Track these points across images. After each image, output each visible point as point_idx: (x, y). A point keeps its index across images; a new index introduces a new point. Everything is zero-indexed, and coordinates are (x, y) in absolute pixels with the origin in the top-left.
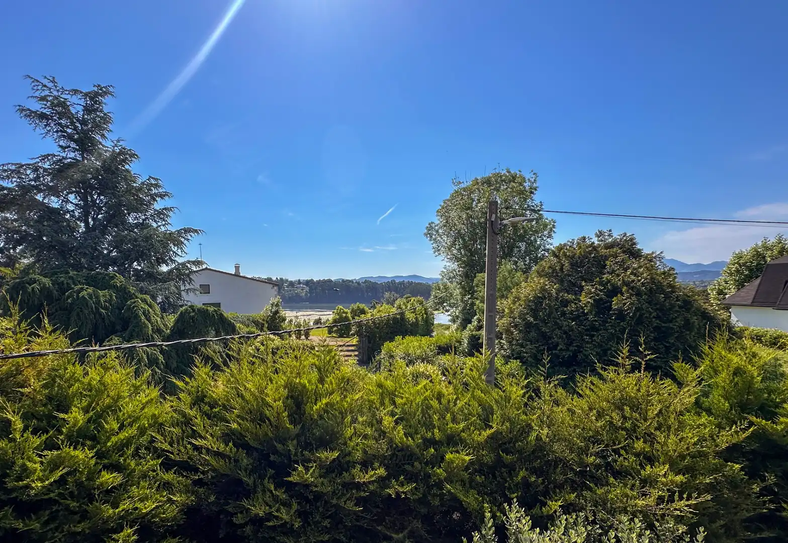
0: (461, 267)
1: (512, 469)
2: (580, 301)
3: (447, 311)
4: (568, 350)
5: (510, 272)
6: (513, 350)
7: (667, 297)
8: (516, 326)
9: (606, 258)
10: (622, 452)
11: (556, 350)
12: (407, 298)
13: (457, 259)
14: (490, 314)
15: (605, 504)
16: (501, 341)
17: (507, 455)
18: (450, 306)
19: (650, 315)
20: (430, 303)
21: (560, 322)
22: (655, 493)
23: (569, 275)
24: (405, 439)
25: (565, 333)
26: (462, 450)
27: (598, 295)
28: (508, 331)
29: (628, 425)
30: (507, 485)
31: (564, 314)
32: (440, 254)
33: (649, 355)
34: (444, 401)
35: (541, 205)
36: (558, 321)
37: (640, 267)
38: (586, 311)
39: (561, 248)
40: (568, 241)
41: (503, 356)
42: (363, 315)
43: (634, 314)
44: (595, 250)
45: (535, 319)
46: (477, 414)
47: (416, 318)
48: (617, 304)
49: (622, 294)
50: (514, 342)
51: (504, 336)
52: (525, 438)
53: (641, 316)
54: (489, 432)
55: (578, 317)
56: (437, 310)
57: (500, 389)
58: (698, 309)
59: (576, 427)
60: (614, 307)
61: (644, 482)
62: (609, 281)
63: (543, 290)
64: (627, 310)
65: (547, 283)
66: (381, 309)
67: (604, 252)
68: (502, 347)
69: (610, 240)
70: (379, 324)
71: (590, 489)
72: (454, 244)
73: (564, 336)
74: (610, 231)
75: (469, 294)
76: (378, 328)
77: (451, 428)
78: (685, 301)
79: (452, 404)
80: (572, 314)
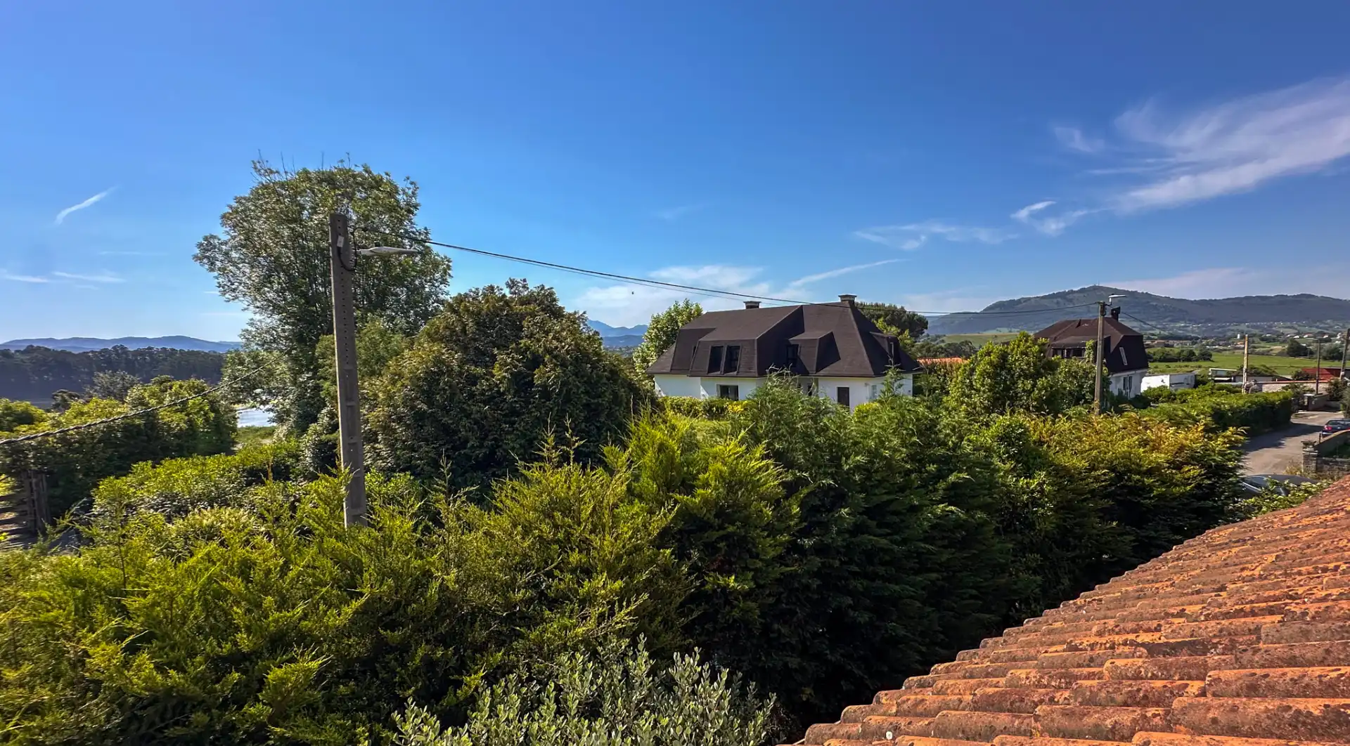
0: (287, 323)
1: (404, 649)
2: (493, 376)
3: (264, 403)
4: (481, 446)
5: (383, 333)
6: (398, 458)
7: (593, 368)
8: (400, 420)
9: (522, 317)
10: (557, 572)
11: (465, 448)
12: (161, 383)
13: (277, 309)
14: (349, 404)
15: (541, 648)
16: (376, 445)
17: (393, 631)
18: (270, 393)
19: (578, 390)
20: (222, 389)
21: (468, 408)
22: (595, 612)
23: (475, 340)
24: (159, 678)
25: (476, 422)
26: (302, 654)
27: (516, 367)
28: (386, 429)
29: (561, 535)
30: (397, 679)
31: (472, 395)
32: (236, 297)
33: (576, 441)
34: (257, 575)
35: (427, 233)
36: (465, 406)
37: (563, 330)
38: (501, 390)
39: (460, 299)
40: (471, 291)
41: (381, 470)
42: (24, 428)
43: (561, 391)
44: (509, 306)
45: (430, 403)
46: (333, 579)
47: (191, 422)
48: (540, 377)
49: (545, 365)
50: (399, 445)
51: (380, 437)
52: (422, 595)
53: (569, 391)
54: (355, 604)
55: (492, 398)
56: (239, 402)
57: (373, 526)
58: (624, 380)
59: (497, 555)
60: (537, 382)
61: (583, 602)
62: (528, 348)
63: (438, 361)
64: (553, 385)
65: (444, 351)
66: (86, 409)
67: (518, 308)
68: (378, 455)
69: (526, 293)
70: (80, 442)
71: (520, 636)
72: (267, 280)
73: (475, 427)
74: (525, 280)
75: (309, 370)
76: (76, 451)
77: (276, 621)
78: (612, 371)
79: (274, 576)
80: (483, 395)
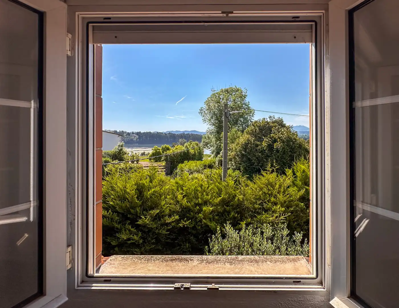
0: (215, 128)
1: (229, 213)
2: (262, 145)
3: (209, 148)
4: (258, 165)
5: (236, 132)
6: (237, 166)
7: (293, 143)
8: (238, 155)
9: (272, 127)
11: (254, 165)
12: (190, 142)
13: (214, 124)
16: (232, 162)
18: (211, 146)
19: (288, 150)
20: (201, 145)
21: (255, 154)
23: (259, 134)
25: (257, 158)
27: (269, 142)
28: (234, 158)
31: (256, 150)
32: (206, 122)
33: (276, 166)
35: (249, 103)
36: (254, 153)
37: (284, 131)
38: (265, 149)
39: (256, 122)
40: (258, 120)
41: (233, 169)
42: (168, 151)
43: (282, 150)
44: (268, 124)
45: (245, 152)
46: (217, 192)
47: (195, 152)
48: (276, 146)
49: (278, 142)
50: (237, 163)
51: (233, 160)
53: (284, 151)
54: (220, 198)
55: (262, 151)
56: (204, 148)
58: (304, 148)
60: (275, 147)
62: (273, 137)
63: (248, 140)
64: (280, 148)
65: (250, 137)
66: (177, 147)
67: (271, 124)
68: (232, 165)
69: (274, 120)
70: (176, 155)
71: (256, 217)
72: (212, 118)
73: (257, 159)
74: (274, 116)
75: (219, 141)
76: (175, 157)
78: (299, 145)
80: (259, 150)
